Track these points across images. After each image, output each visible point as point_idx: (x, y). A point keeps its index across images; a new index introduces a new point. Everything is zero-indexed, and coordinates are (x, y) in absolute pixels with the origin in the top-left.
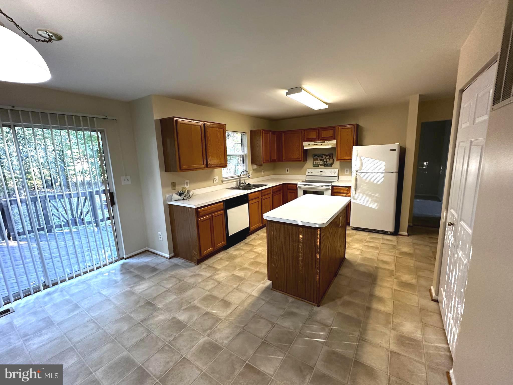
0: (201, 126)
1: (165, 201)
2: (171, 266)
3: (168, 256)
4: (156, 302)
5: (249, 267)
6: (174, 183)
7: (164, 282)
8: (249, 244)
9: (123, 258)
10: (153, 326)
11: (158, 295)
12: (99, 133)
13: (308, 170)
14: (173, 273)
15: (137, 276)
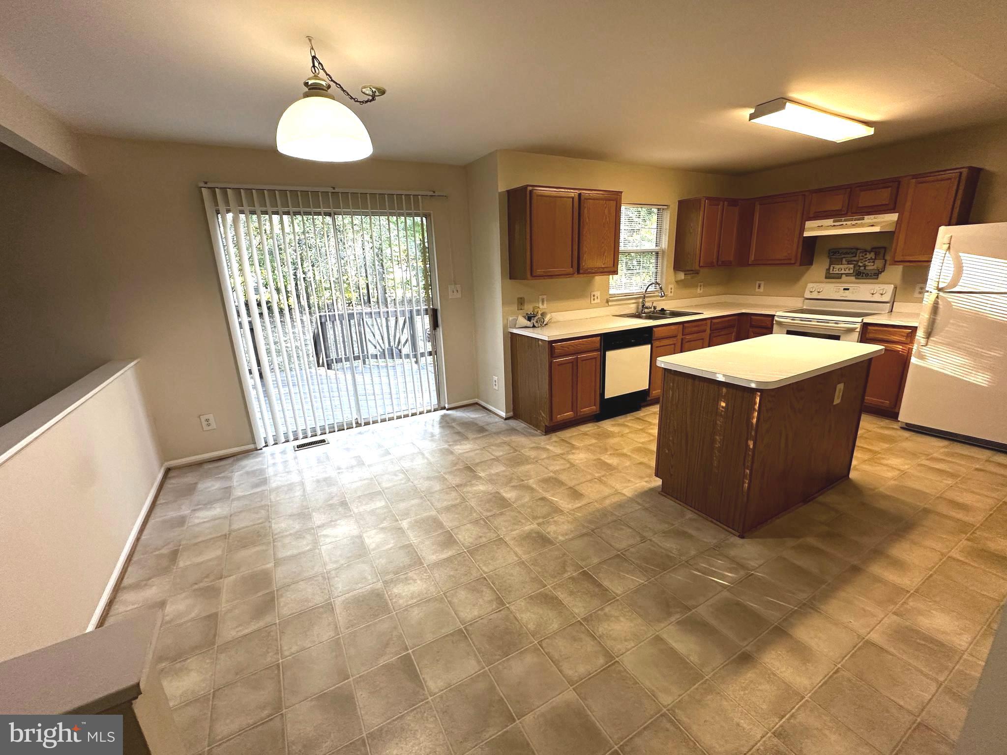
0: (573, 198)
1: (505, 328)
2: (507, 430)
3: (503, 414)
4: (478, 469)
5: (629, 454)
6: (521, 298)
7: (493, 448)
8: (643, 420)
9: (444, 408)
10: (470, 495)
11: (482, 462)
12: (424, 219)
13: (810, 285)
14: (507, 439)
15: (458, 433)
